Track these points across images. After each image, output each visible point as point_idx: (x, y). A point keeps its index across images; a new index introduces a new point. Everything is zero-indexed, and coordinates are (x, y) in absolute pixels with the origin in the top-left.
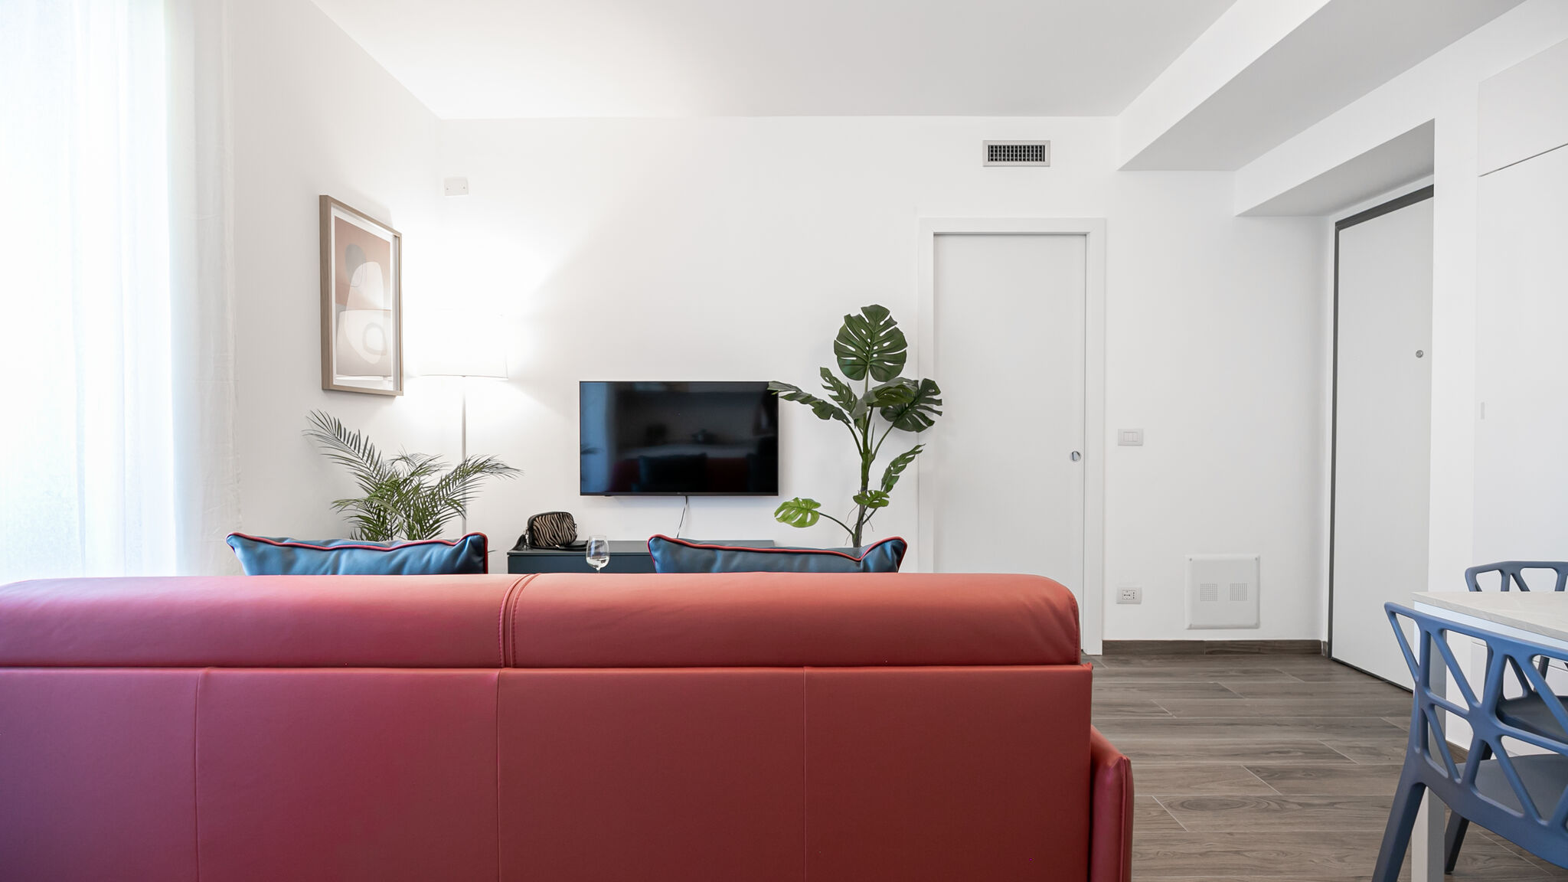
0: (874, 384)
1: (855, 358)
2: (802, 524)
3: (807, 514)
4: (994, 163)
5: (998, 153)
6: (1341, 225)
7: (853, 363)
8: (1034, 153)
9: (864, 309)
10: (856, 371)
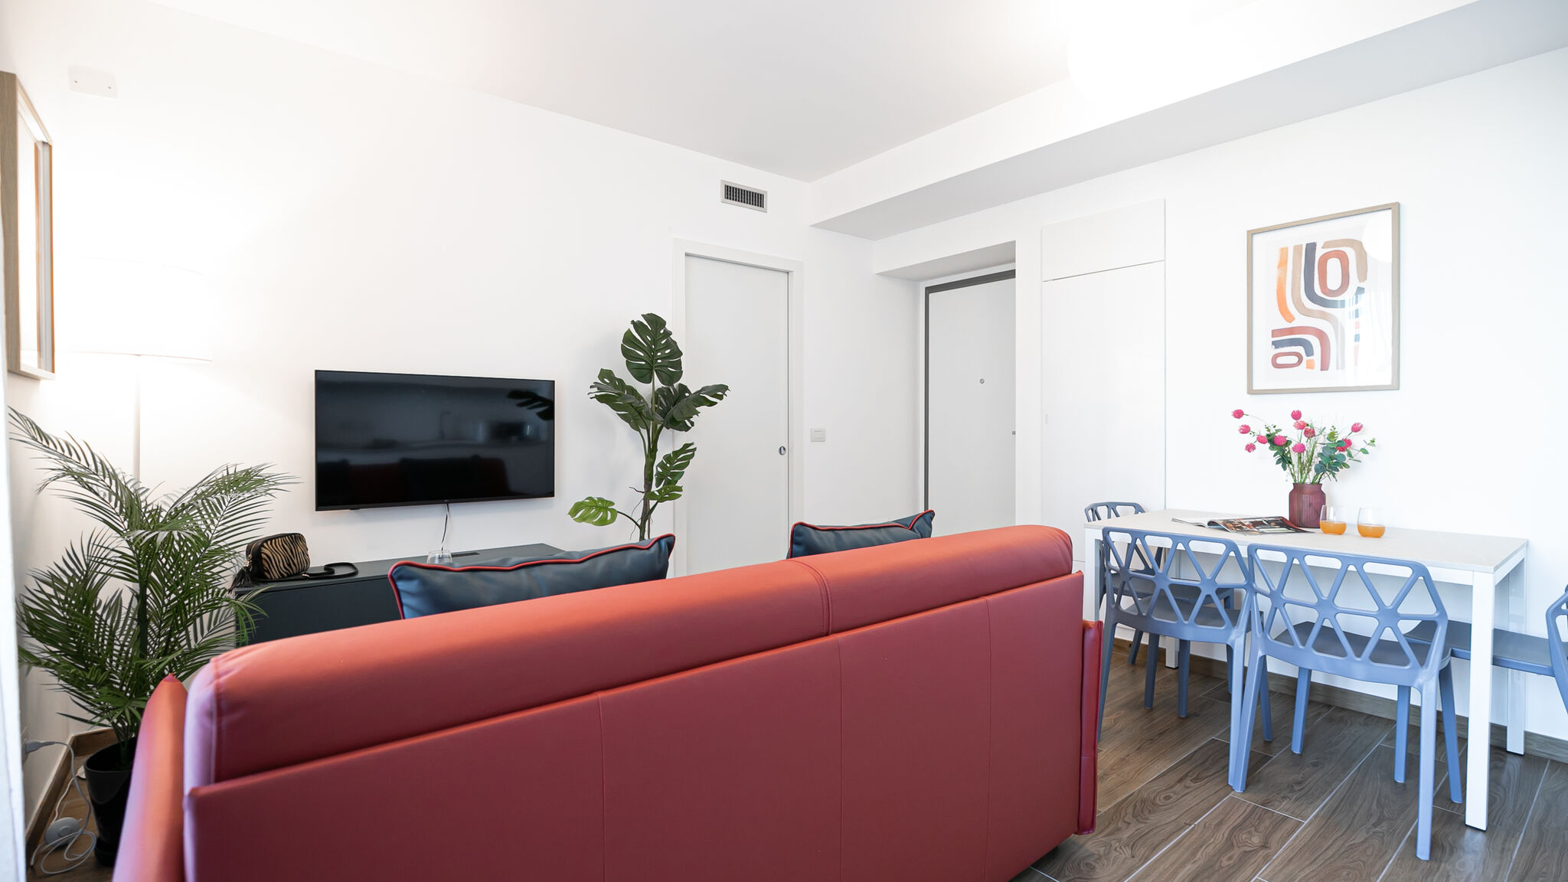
0: (658, 384)
1: (644, 363)
2: (603, 522)
3: (607, 513)
4: (728, 201)
5: (733, 193)
6: (930, 290)
7: (641, 367)
8: (755, 199)
9: (643, 315)
10: (644, 376)
